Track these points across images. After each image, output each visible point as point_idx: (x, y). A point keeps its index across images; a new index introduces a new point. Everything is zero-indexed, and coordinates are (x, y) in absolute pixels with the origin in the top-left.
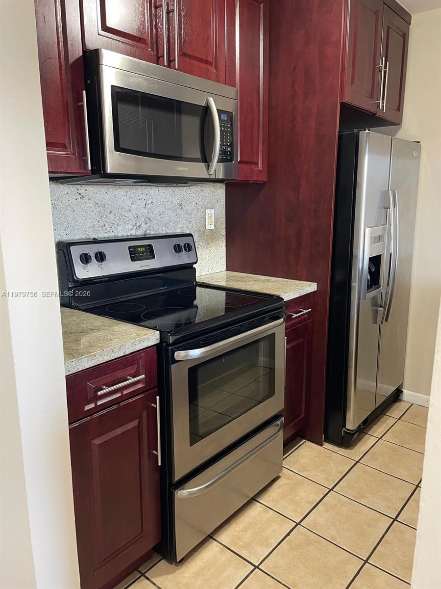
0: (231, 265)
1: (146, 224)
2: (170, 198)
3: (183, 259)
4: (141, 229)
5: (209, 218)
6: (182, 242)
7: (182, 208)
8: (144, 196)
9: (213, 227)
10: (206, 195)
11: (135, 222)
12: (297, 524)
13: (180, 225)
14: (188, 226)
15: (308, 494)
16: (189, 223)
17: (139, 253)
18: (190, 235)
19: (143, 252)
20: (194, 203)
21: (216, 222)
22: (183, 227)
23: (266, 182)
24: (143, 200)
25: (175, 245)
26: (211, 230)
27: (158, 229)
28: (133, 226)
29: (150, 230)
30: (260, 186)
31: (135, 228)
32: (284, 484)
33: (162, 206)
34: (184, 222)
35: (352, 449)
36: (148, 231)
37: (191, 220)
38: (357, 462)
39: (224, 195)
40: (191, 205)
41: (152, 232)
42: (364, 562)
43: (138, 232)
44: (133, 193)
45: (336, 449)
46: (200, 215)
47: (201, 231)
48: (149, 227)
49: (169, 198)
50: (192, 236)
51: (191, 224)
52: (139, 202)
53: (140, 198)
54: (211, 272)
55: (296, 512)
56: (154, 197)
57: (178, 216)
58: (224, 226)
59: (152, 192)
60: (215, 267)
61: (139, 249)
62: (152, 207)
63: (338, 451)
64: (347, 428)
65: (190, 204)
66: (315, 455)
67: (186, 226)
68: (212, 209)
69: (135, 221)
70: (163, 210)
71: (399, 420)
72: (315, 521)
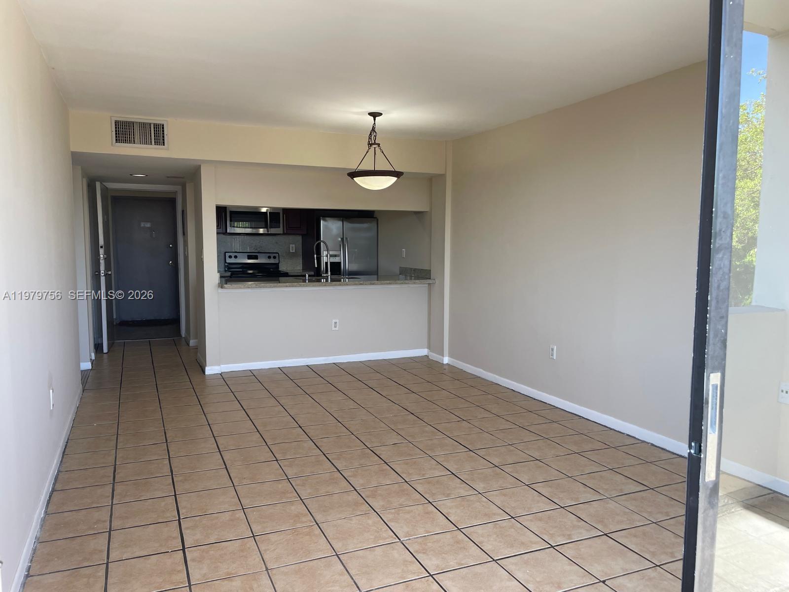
1: (260, 248)
2: (271, 240)
3: (271, 261)
5: (292, 248)
6: (272, 255)
7: (277, 243)
9: (294, 251)
10: (291, 239)
13: (276, 250)
16: (281, 249)
18: (277, 253)
20: (283, 242)
21: (296, 249)
25: (268, 256)
34: (278, 248)
47: (288, 252)
58: (301, 251)
62: (262, 243)
68: (294, 244)
70: (268, 244)
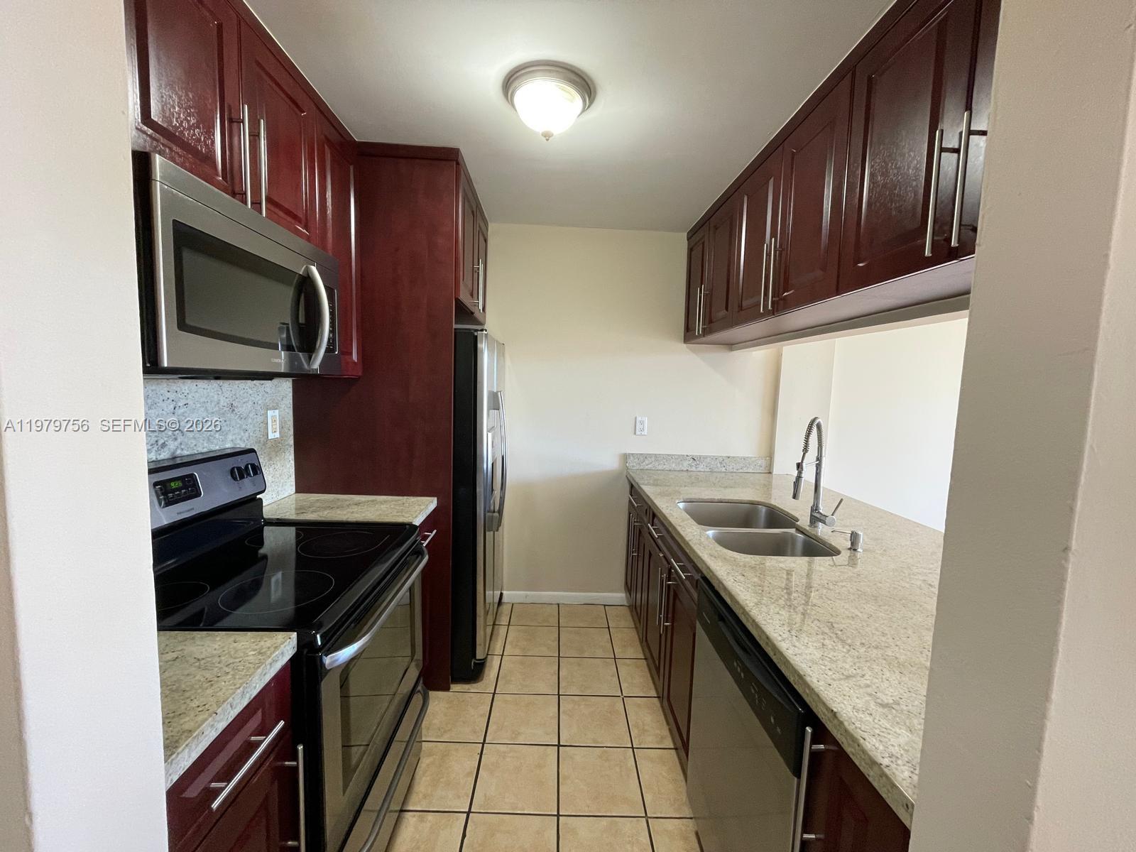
0: (305, 483)
1: (176, 439)
2: (216, 397)
3: (245, 488)
4: (165, 449)
5: (272, 422)
6: (241, 462)
7: (233, 410)
8: (172, 396)
9: (277, 435)
10: (268, 390)
11: (156, 439)
12: (468, 813)
13: (230, 437)
14: (242, 437)
15: (463, 762)
16: (244, 433)
17: (173, 491)
18: (252, 451)
19: (179, 489)
20: (250, 403)
21: (282, 427)
22: (236, 439)
23: (360, 377)
24: (170, 401)
25: (233, 469)
26: (275, 440)
27: (195, 445)
28: (152, 445)
29: (182, 449)
30: (352, 382)
31: (156, 448)
32: (428, 765)
33: (203, 409)
34: (237, 431)
35: (482, 680)
36: (179, 452)
37: (248, 427)
38: (494, 694)
39: (291, 390)
40: (247, 406)
41: (186, 453)
42: (556, 817)
43: (160, 454)
44: (152, 391)
45: (465, 687)
46: (260, 419)
47: (262, 442)
48: (181, 444)
49: (213, 397)
50: (256, 453)
51: (247, 434)
52: (164, 405)
53: (166, 399)
54: (276, 499)
55: (459, 797)
56: (190, 396)
57: (228, 423)
58: (292, 432)
59: (186, 388)
60: (281, 491)
61: (172, 484)
62: (186, 412)
63: (469, 689)
64: (477, 658)
65: (244, 405)
66: (447, 706)
67: (240, 437)
68: (276, 409)
69: (156, 436)
70: (205, 414)
71: (510, 627)
72: (485, 795)
